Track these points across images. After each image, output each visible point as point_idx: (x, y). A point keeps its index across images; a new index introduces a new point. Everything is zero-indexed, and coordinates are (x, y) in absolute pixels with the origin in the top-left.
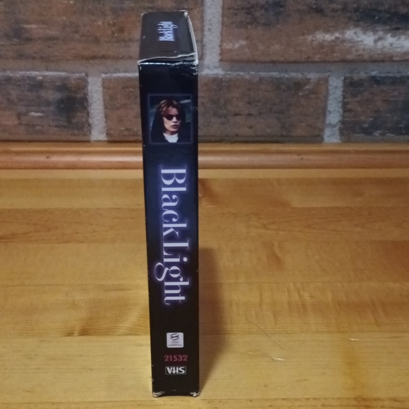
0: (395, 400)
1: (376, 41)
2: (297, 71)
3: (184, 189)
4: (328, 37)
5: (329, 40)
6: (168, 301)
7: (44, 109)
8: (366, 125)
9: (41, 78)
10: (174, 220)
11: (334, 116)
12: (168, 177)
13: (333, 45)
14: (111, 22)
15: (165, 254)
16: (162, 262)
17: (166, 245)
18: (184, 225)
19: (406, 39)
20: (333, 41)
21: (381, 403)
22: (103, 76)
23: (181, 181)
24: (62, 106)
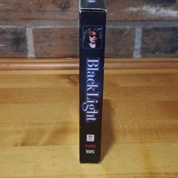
0: (167, 174)
1: (156, 11)
2: (121, 25)
3: (97, 69)
4: (135, 10)
5: (135, 11)
6: (88, 120)
7: (6, 43)
8: (152, 50)
9: (4, 29)
10: (92, 83)
11: (138, 45)
12: (91, 63)
13: (137, 13)
14: (36, 3)
15: (88, 99)
16: (86, 102)
17: (88, 95)
18: (97, 86)
19: (170, 10)
20: (137, 11)
21: (160, 175)
22: (33, 27)
23: (96, 66)
24: (14, 41)
